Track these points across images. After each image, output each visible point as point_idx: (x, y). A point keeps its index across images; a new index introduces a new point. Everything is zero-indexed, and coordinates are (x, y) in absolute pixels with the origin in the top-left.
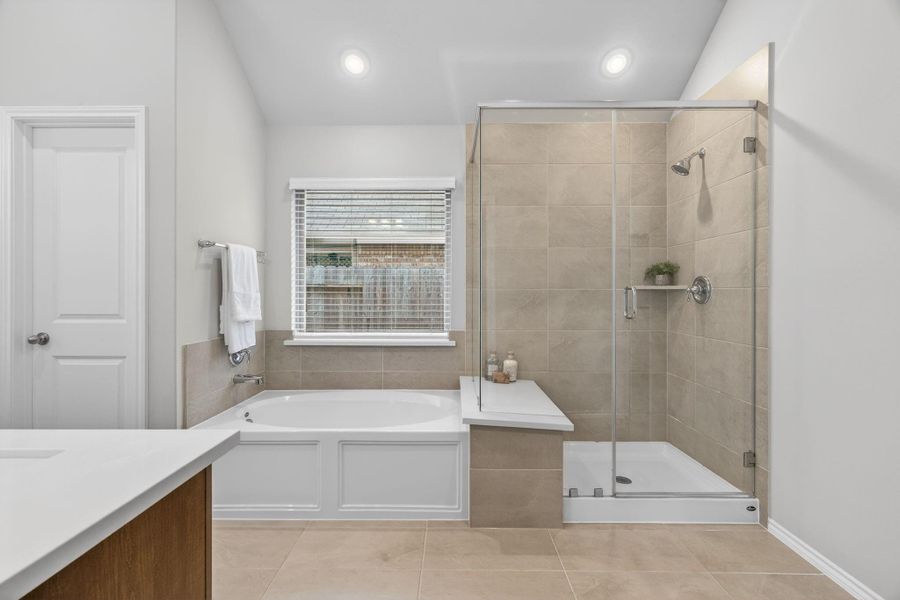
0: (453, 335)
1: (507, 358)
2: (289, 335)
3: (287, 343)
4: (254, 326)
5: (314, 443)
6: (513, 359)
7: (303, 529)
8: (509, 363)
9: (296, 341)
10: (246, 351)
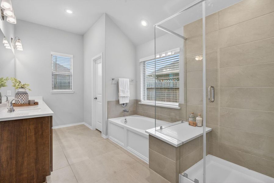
0: (180, 105)
1: (198, 117)
2: (140, 101)
3: (139, 103)
4: (129, 98)
5: (123, 128)
6: (200, 117)
7: (119, 148)
8: (198, 119)
9: (142, 103)
10: (127, 103)
